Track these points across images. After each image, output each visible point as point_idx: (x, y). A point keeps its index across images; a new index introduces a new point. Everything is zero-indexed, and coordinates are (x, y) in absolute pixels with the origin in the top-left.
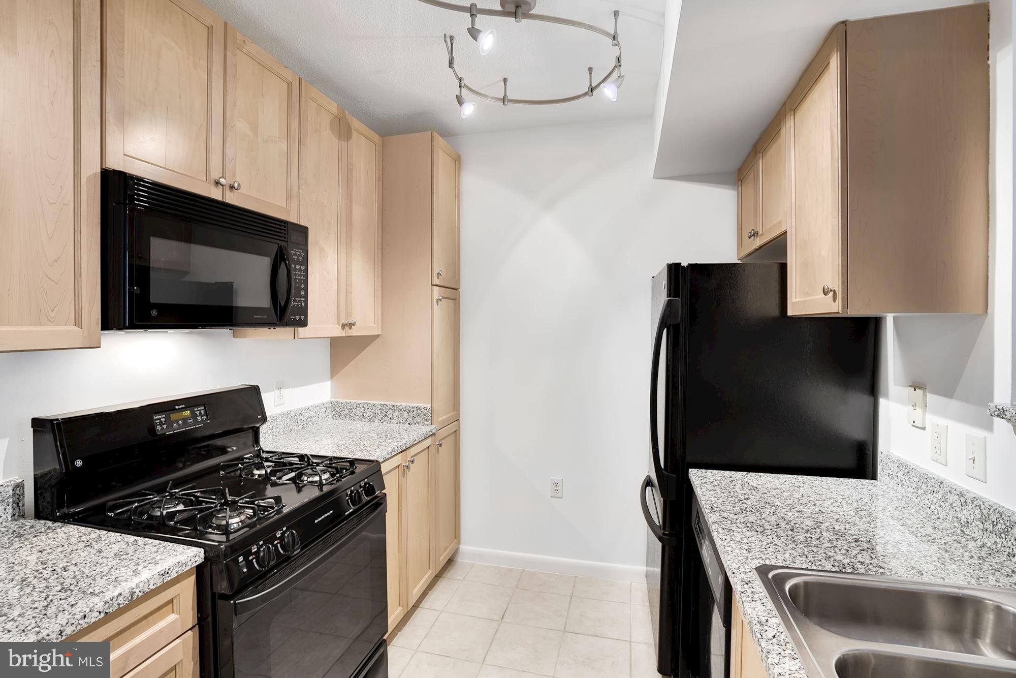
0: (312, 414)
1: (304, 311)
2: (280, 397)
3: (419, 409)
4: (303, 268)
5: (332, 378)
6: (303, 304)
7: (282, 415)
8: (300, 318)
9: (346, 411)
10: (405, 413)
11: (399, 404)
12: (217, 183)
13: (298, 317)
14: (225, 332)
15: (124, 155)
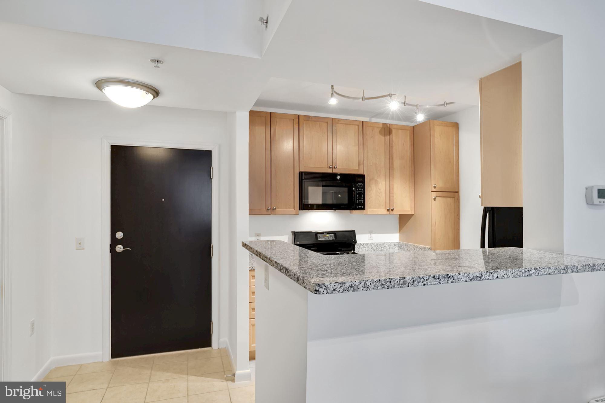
0: (386, 246)
1: (364, 204)
2: (371, 237)
3: (425, 248)
4: (362, 189)
5: (399, 232)
6: (363, 202)
7: (371, 244)
8: (361, 207)
9: (402, 247)
10: (421, 250)
11: (419, 245)
12: (330, 168)
13: (360, 207)
14: (348, 211)
15: (304, 167)
